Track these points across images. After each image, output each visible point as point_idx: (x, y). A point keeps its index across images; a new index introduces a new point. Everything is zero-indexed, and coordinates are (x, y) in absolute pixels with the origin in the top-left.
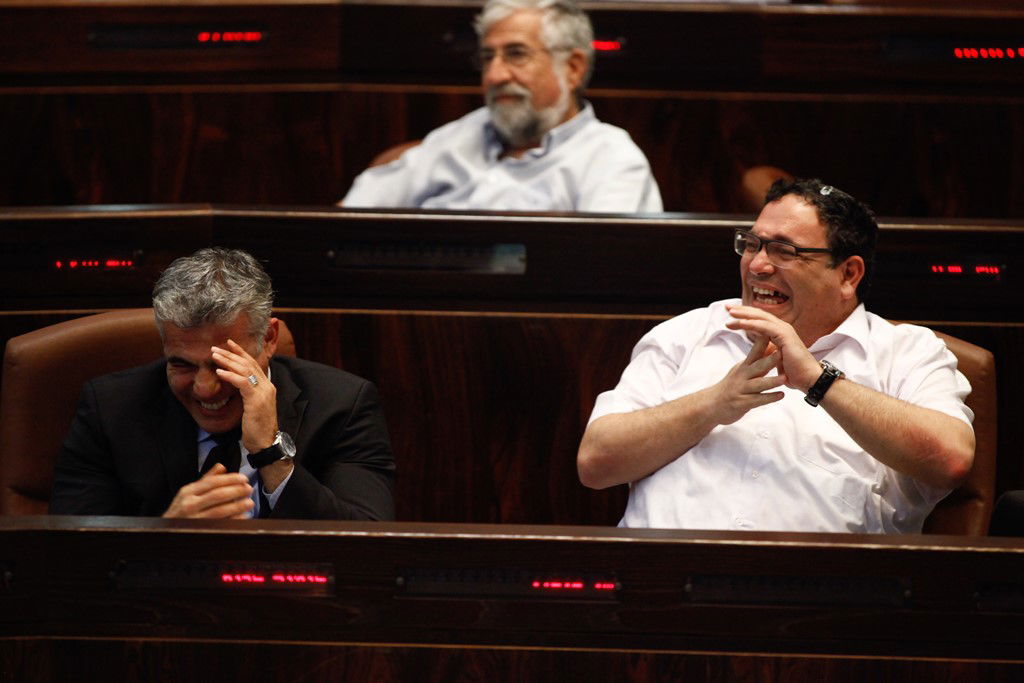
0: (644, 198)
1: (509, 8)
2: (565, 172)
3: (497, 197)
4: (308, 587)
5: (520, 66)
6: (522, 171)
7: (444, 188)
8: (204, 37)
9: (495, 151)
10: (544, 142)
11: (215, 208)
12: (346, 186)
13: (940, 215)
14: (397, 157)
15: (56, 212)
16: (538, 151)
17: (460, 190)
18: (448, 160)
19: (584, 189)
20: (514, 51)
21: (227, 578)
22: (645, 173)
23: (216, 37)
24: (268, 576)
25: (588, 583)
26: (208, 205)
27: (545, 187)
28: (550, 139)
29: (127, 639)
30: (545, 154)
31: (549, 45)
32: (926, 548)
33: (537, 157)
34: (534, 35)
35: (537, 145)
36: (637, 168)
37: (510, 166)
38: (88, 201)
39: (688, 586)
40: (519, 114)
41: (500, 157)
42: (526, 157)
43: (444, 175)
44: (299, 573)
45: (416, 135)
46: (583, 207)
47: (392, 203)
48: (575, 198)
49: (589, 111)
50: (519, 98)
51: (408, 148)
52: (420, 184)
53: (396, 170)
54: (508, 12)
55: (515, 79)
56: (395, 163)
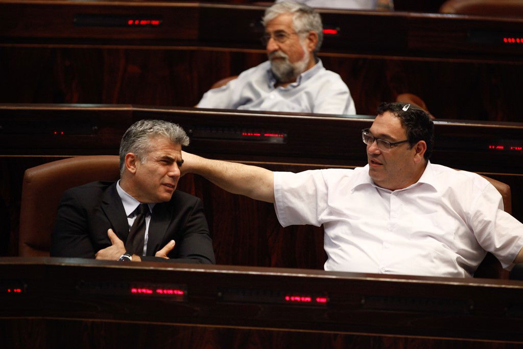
0: (347, 108)
1: (276, 13)
2: (308, 93)
3: (274, 106)
4: (174, 296)
5: (282, 42)
6: (286, 93)
7: (248, 101)
8: (130, 22)
9: (273, 83)
10: (298, 80)
11: (133, 107)
12: (199, 98)
13: (494, 120)
14: (225, 84)
15: (56, 107)
16: (295, 84)
17: (256, 101)
18: (250, 86)
19: (316, 103)
20: (280, 35)
21: (134, 290)
22: (347, 95)
23: (137, 22)
24: (154, 290)
25: (313, 298)
26: (131, 105)
27: (298, 102)
28: (301, 78)
29: (83, 320)
30: (298, 85)
31: (297, 30)
32: (482, 285)
33: (294, 87)
34: (289, 26)
35: (294, 81)
36: (344, 93)
37: (281, 91)
38: (71, 101)
39: (363, 301)
40: (284, 67)
41: (276, 86)
42: (289, 87)
43: (248, 94)
44: (169, 289)
45: (235, 73)
46: (316, 111)
47: (222, 107)
48: (312, 107)
49: (320, 63)
50: (283, 59)
51: (231, 80)
52: (236, 98)
53: (224, 90)
54: (276, 15)
55: (280, 49)
56: (224, 87)
